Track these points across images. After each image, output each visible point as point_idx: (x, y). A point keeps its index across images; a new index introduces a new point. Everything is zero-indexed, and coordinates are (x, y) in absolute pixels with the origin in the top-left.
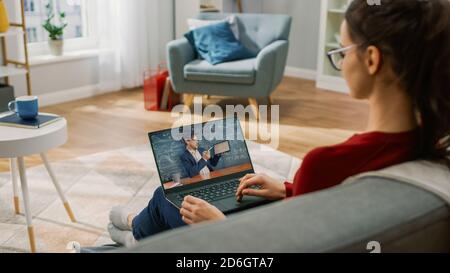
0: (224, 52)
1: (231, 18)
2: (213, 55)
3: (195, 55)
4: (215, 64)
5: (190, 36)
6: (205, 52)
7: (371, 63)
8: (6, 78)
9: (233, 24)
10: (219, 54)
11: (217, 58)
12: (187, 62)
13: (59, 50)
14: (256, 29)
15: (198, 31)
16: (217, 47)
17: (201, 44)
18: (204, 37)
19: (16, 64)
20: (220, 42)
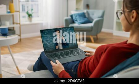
0: (83, 21)
1: (85, 11)
2: (79, 21)
3: (73, 22)
4: (79, 24)
5: (72, 16)
6: (76, 21)
7: (133, 17)
8: (13, 28)
9: (86, 13)
10: (81, 21)
11: (80, 23)
12: (70, 24)
13: (31, 20)
14: (93, 14)
15: (74, 15)
16: (80, 19)
17: (75, 18)
18: (76, 16)
19: (17, 24)
20: (81, 18)
